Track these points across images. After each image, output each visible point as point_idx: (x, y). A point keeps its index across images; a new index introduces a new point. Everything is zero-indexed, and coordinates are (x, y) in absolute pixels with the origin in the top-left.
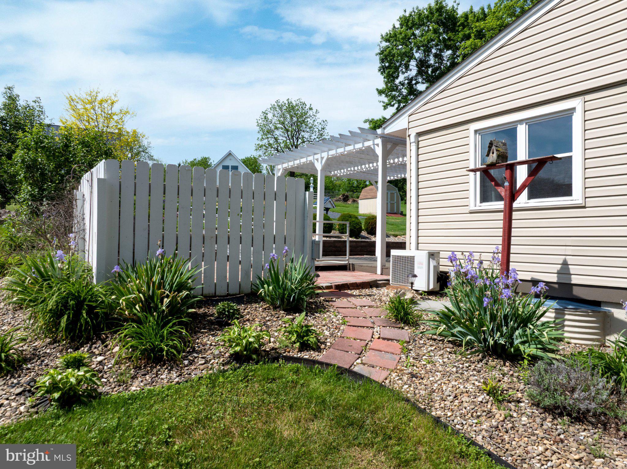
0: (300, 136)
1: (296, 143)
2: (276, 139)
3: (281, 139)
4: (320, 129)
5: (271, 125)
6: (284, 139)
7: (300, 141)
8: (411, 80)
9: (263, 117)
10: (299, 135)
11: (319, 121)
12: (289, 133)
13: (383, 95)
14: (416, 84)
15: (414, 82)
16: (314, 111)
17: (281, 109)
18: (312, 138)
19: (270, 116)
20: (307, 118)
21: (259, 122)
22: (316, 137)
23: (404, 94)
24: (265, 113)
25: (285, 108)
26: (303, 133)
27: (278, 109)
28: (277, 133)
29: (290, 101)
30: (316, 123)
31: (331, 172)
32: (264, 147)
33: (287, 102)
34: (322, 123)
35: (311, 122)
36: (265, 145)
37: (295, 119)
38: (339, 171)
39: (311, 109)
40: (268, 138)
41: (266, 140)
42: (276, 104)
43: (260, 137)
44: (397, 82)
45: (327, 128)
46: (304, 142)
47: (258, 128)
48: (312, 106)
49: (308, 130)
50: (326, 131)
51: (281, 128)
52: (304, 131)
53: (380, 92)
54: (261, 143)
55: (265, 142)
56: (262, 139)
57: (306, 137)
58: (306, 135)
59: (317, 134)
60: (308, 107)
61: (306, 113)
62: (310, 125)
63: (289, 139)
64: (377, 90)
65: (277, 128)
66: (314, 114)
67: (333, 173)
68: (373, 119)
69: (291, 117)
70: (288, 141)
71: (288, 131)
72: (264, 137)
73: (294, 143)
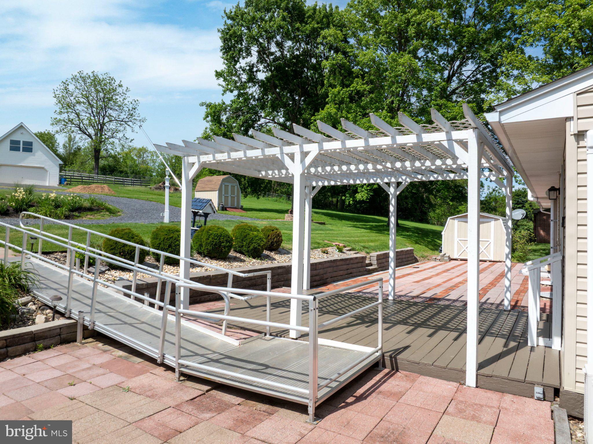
0: (107, 114)
1: (101, 121)
2: (78, 115)
3: (84, 116)
4: (131, 109)
5: (72, 98)
6: (88, 115)
7: (106, 119)
8: (252, 66)
9: (62, 87)
10: (106, 112)
11: (130, 99)
12: (94, 109)
13: (222, 79)
14: (256, 71)
15: (255, 69)
16: (124, 88)
17: (84, 81)
18: (120, 117)
19: (71, 88)
20: (116, 95)
21: (56, 93)
22: (125, 117)
23: (243, 80)
24: (65, 83)
25: (89, 81)
26: (110, 111)
27: (80, 81)
28: (78, 107)
29: (95, 74)
30: (126, 102)
31: (260, 171)
32: (63, 123)
33: (91, 75)
34: (133, 102)
35: (121, 100)
36: (64, 121)
37: (102, 95)
38: (276, 172)
39: (120, 86)
40: (68, 112)
41: (66, 115)
42: (78, 75)
43: (58, 111)
44: (238, 66)
45: (138, 108)
46: (110, 121)
47: (55, 99)
48: (122, 83)
49: (117, 108)
50: (137, 112)
51: (84, 103)
52: (111, 109)
53: (219, 75)
54: (59, 117)
55: (65, 116)
56: (61, 113)
57: (114, 115)
58: (114, 114)
59: (127, 114)
60: (117, 83)
61: (115, 90)
62: (119, 103)
63: (94, 116)
64: (216, 72)
65: (79, 103)
66: (124, 91)
67: (263, 173)
68: (211, 104)
69: (98, 91)
70: (92, 118)
71: (92, 106)
72: (63, 110)
73: (99, 121)
